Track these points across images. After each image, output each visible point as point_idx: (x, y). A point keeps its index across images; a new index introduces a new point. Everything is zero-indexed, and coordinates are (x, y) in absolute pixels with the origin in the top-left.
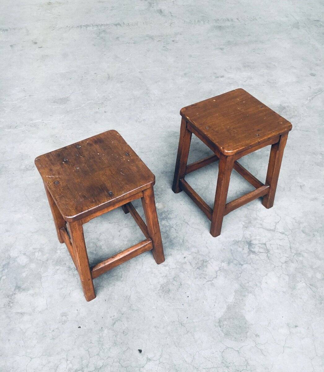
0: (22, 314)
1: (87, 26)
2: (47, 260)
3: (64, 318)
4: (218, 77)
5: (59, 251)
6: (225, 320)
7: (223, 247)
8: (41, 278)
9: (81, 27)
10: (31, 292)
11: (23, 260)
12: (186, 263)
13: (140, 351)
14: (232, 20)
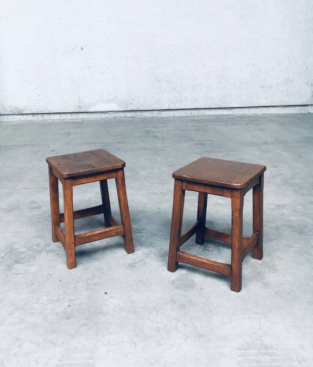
0: (17, 274)
1: (95, 143)
2: (42, 250)
3: (49, 276)
8: (35, 258)
9: (90, 143)
10: (26, 264)
11: (24, 249)
12: (151, 254)
13: (106, 293)
14: (213, 141)
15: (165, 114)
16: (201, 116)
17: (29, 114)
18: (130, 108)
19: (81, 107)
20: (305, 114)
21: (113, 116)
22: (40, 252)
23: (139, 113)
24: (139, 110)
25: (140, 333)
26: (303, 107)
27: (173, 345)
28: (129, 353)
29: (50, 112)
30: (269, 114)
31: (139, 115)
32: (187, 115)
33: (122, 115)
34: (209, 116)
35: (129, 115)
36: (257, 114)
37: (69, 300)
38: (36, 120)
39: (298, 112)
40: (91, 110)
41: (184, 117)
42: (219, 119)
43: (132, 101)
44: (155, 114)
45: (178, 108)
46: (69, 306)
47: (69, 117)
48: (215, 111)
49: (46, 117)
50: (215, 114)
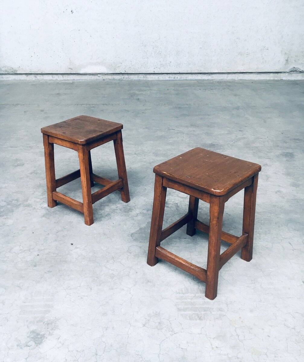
1: (82, 104)
2: (20, 204)
3: (24, 229)
4: (170, 130)
5: (29, 201)
6: (136, 234)
7: (146, 204)
8: (13, 212)
9: (78, 105)
10: (5, 217)
11: (4, 204)
12: (117, 209)
13: (72, 244)
14: (190, 104)
15: (150, 78)
16: (184, 80)
17: (23, 74)
18: (118, 71)
19: (72, 69)
20: (278, 81)
21: (102, 78)
22: (17, 206)
23: (126, 76)
24: (126, 73)
25: (96, 279)
26: (276, 74)
27: (123, 289)
28: (85, 296)
29: (43, 73)
30: (245, 80)
31: (126, 78)
32: (171, 79)
33: (110, 77)
34: (191, 80)
35: (117, 77)
36: (235, 80)
37: (39, 250)
38: (29, 80)
39: (272, 79)
40: (81, 72)
41: (168, 80)
42: (200, 84)
43: (120, 65)
44: (141, 77)
45: (163, 72)
46: (38, 255)
47: (60, 78)
48: (197, 76)
49: (39, 77)
50: (196, 79)
